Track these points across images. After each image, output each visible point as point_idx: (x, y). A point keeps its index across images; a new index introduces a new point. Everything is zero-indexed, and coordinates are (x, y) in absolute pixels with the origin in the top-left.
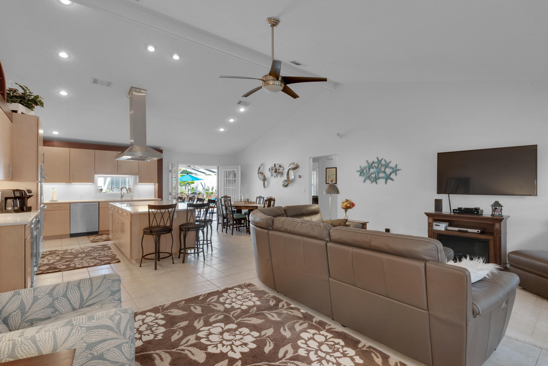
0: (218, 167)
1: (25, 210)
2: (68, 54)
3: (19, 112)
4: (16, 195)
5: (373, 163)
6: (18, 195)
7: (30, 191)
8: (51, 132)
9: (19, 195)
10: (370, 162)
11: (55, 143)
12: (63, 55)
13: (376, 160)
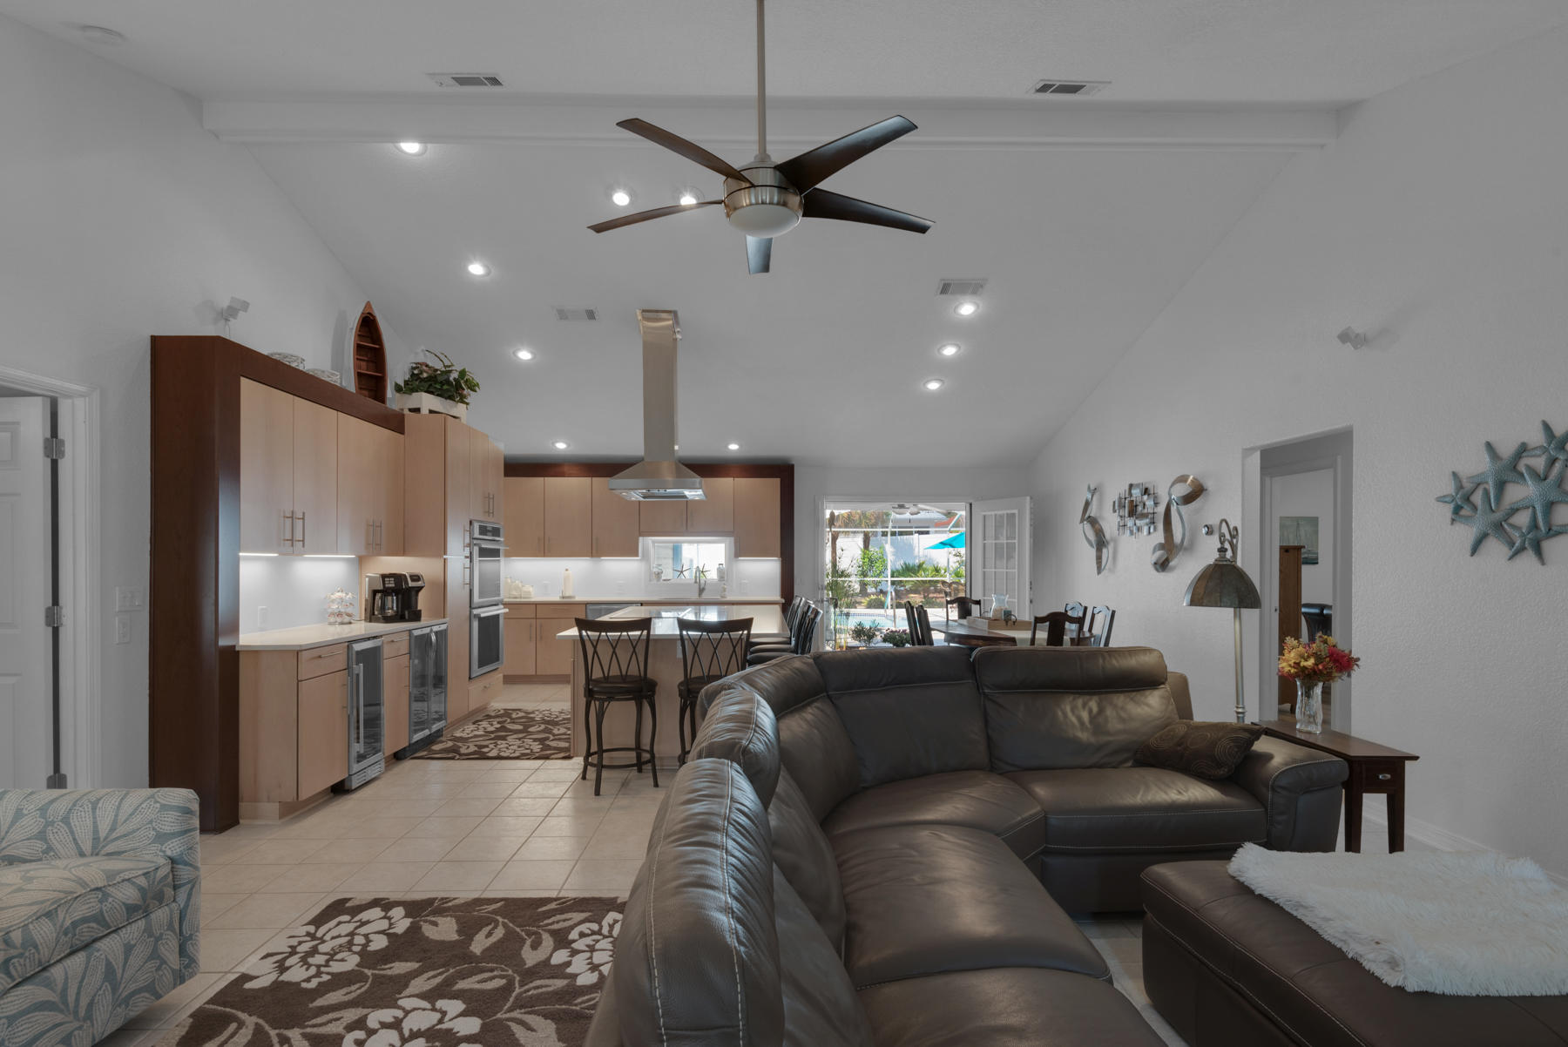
0: (971, 505)
1: (407, 617)
2: (485, 266)
3: (425, 411)
4: (387, 586)
5: (1523, 450)
6: (390, 585)
7: (416, 578)
8: (553, 444)
9: (393, 585)
10: (1507, 449)
11: (566, 469)
12: (476, 269)
13: (1536, 438)
